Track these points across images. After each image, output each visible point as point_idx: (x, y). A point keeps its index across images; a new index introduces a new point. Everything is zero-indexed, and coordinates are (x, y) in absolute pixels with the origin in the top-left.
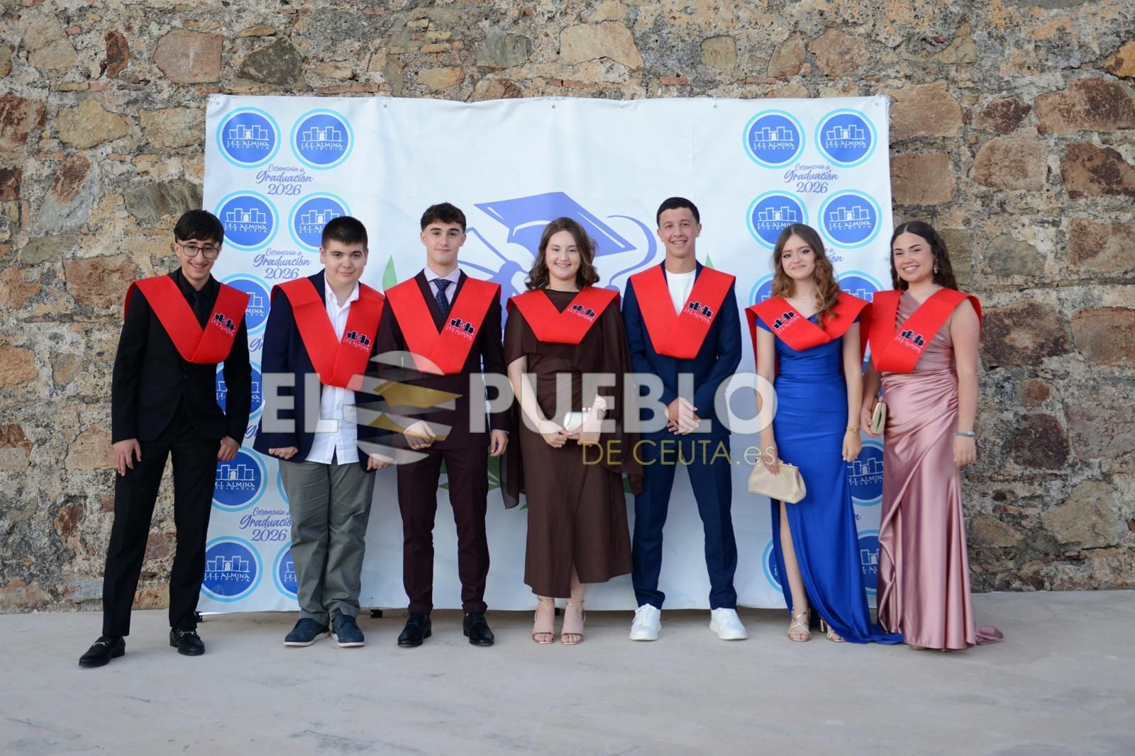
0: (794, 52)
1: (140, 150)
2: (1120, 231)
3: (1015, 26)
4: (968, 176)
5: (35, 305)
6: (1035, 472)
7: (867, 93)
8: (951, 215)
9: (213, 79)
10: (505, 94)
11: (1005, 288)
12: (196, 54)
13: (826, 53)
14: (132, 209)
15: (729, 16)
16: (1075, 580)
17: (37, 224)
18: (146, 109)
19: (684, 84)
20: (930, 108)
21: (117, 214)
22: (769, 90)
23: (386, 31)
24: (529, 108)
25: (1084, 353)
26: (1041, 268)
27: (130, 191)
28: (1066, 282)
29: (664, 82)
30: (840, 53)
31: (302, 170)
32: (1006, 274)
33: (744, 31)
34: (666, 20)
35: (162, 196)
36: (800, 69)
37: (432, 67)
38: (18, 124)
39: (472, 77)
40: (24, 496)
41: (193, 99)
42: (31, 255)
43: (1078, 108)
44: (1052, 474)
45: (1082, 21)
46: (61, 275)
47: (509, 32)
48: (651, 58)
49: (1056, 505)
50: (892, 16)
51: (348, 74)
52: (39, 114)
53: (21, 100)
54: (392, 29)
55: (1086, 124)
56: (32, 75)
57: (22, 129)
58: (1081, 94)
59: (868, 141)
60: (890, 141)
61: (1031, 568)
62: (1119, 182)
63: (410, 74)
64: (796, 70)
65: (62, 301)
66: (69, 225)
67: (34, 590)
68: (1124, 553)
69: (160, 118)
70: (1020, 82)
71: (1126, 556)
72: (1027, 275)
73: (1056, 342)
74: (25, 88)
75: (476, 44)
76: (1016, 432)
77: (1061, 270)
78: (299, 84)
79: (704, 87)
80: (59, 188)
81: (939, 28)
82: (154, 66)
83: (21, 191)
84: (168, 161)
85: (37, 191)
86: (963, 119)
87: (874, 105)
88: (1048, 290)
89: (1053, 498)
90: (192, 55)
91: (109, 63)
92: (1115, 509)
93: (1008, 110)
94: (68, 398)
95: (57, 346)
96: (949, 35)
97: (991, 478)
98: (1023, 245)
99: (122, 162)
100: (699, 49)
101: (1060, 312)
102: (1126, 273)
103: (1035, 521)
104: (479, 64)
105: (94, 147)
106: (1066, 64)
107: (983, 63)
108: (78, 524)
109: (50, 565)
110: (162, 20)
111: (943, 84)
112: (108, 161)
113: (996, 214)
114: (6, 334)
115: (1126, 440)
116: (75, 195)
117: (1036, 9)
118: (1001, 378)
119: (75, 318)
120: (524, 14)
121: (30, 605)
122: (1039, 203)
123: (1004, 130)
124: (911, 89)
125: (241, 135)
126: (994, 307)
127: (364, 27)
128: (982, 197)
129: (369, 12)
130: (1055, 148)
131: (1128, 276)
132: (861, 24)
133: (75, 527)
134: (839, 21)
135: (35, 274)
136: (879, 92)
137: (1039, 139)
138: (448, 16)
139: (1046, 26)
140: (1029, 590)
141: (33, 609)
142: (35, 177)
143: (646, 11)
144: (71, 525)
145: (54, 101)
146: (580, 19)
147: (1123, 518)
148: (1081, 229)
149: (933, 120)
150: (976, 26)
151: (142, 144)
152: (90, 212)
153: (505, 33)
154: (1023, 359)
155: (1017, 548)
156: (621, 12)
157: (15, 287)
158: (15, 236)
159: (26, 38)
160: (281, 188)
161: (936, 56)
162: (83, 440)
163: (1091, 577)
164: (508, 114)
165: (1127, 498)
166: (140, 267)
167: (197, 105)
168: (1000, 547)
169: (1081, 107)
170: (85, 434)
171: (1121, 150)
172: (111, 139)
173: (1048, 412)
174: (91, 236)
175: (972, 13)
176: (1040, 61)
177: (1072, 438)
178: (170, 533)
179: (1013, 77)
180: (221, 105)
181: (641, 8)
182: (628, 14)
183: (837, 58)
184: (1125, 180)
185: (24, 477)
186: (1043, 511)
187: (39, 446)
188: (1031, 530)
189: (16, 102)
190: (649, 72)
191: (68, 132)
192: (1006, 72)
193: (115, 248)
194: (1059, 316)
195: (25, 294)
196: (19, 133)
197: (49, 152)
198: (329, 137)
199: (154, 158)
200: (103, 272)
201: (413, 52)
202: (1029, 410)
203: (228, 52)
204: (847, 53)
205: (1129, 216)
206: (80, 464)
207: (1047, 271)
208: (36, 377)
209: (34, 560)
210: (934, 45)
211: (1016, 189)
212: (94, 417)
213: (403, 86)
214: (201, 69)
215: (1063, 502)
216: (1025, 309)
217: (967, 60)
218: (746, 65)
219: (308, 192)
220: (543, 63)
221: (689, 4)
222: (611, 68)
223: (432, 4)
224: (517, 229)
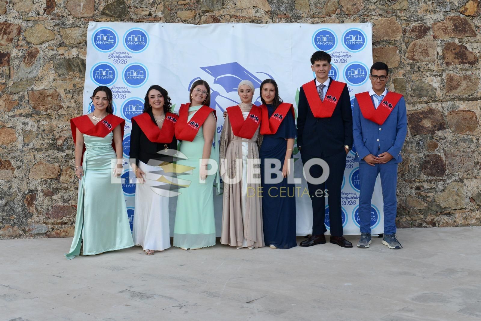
0: (333, 5)
1: (60, 45)
2: (467, 79)
4: (405, 56)
5: (16, 110)
6: (432, 178)
7: (363, 22)
8: (398, 72)
9: (91, 15)
10: (213, 21)
11: (420, 102)
12: (83, 5)
13: (346, 5)
14: (57, 70)
16: (448, 223)
17: (17, 76)
18: (62, 28)
19: (288, 18)
20: (389, 28)
21: (50, 72)
22: (323, 20)
24: (222, 27)
25: (452, 129)
26: (435, 94)
27: (56, 62)
28: (445, 100)
29: (279, 17)
30: (352, 5)
31: (128, 53)
32: (420, 96)
35: (69, 64)
36: (336, 12)
37: (182, 10)
38: (9, 34)
39: (199, 14)
40: (11, 190)
41: (83, 23)
42: (14, 89)
43: (449, 28)
44: (439, 179)
46: (27, 97)
48: (274, 7)
49: (441, 192)
51: (147, 13)
52: (18, 30)
53: (10, 24)
55: (453, 35)
56: (15, 13)
57: (10, 36)
58: (451, 22)
59: (364, 41)
60: (373, 42)
61: (431, 218)
62: (466, 59)
63: (174, 13)
64: (334, 12)
65: (27, 108)
66: (30, 76)
67: (16, 230)
68: (468, 212)
69: (69, 32)
70: (426, 17)
71: (469, 213)
72: (429, 97)
74: (12, 19)
75: (201, 1)
76: (425, 162)
77: (443, 95)
78: (127, 17)
79: (296, 19)
80: (26, 61)
82: (66, 10)
83: (10, 62)
84: (72, 50)
85: (17, 62)
86: (403, 33)
87: (366, 26)
88: (437, 103)
89: (439, 189)
90: (82, 5)
91: (47, 9)
92: (465, 193)
93: (421, 29)
94: (30, 149)
95: (25, 127)
97: (414, 181)
98: (427, 84)
99: (53, 50)
100: (294, 3)
101: (443, 112)
102: (469, 96)
103: (432, 198)
104: (202, 9)
105: (41, 44)
106: (445, 10)
107: (411, 9)
108: (34, 202)
109: (22, 219)
111: (394, 18)
112: (47, 49)
113: (416, 72)
114: (4, 122)
115: (469, 165)
116: (33, 64)
118: (418, 140)
119: (33, 115)
121: (14, 236)
122: (434, 67)
123: (419, 37)
124: (382, 20)
125: (102, 39)
126: (416, 110)
128: (410, 65)
130: (440, 45)
131: (470, 97)
133: (33, 203)
135: (16, 97)
136: (368, 21)
137: (434, 41)
140: (430, 227)
141: (15, 237)
142: (16, 56)
144: (31, 202)
145: (24, 24)
147: (468, 197)
148: (451, 78)
149: (390, 33)
151: (61, 42)
152: (39, 71)
154: (427, 132)
155: (425, 210)
157: (7, 103)
158: (7, 81)
161: (391, 6)
162: (36, 167)
163: (455, 221)
164: (214, 30)
165: (469, 188)
166: (60, 94)
167: (84, 26)
168: (418, 209)
169: (451, 28)
170: (37, 164)
171: (467, 45)
172: (48, 40)
173: (437, 154)
174: (39, 81)
176: (434, 9)
177: (447, 164)
178: (73, 205)
179: (423, 15)
180: (93, 26)
183: (351, 7)
184: (469, 58)
185: (11, 182)
186: (436, 194)
187: (18, 169)
188: (430, 202)
189: (8, 25)
190: (273, 13)
191: (30, 37)
192: (420, 13)
193: (49, 86)
194: (442, 114)
195: (11, 106)
196: (9, 38)
197: (22, 46)
198: (139, 40)
199: (66, 48)
200: (45, 96)
201: (175, 4)
202: (430, 153)
203: (97, 4)
204: (355, 5)
205: (470, 72)
206: (35, 177)
207: (437, 95)
208: (16, 140)
209: (15, 217)
210: (390, 2)
211: (424, 62)
212: (40, 157)
213: (170, 18)
214: (86, 11)
215: (444, 190)
216: (428, 111)
217: (404, 8)
218: (313, 10)
219: (130, 62)
220: (229, 9)
222: (257, 11)
224: (218, 77)
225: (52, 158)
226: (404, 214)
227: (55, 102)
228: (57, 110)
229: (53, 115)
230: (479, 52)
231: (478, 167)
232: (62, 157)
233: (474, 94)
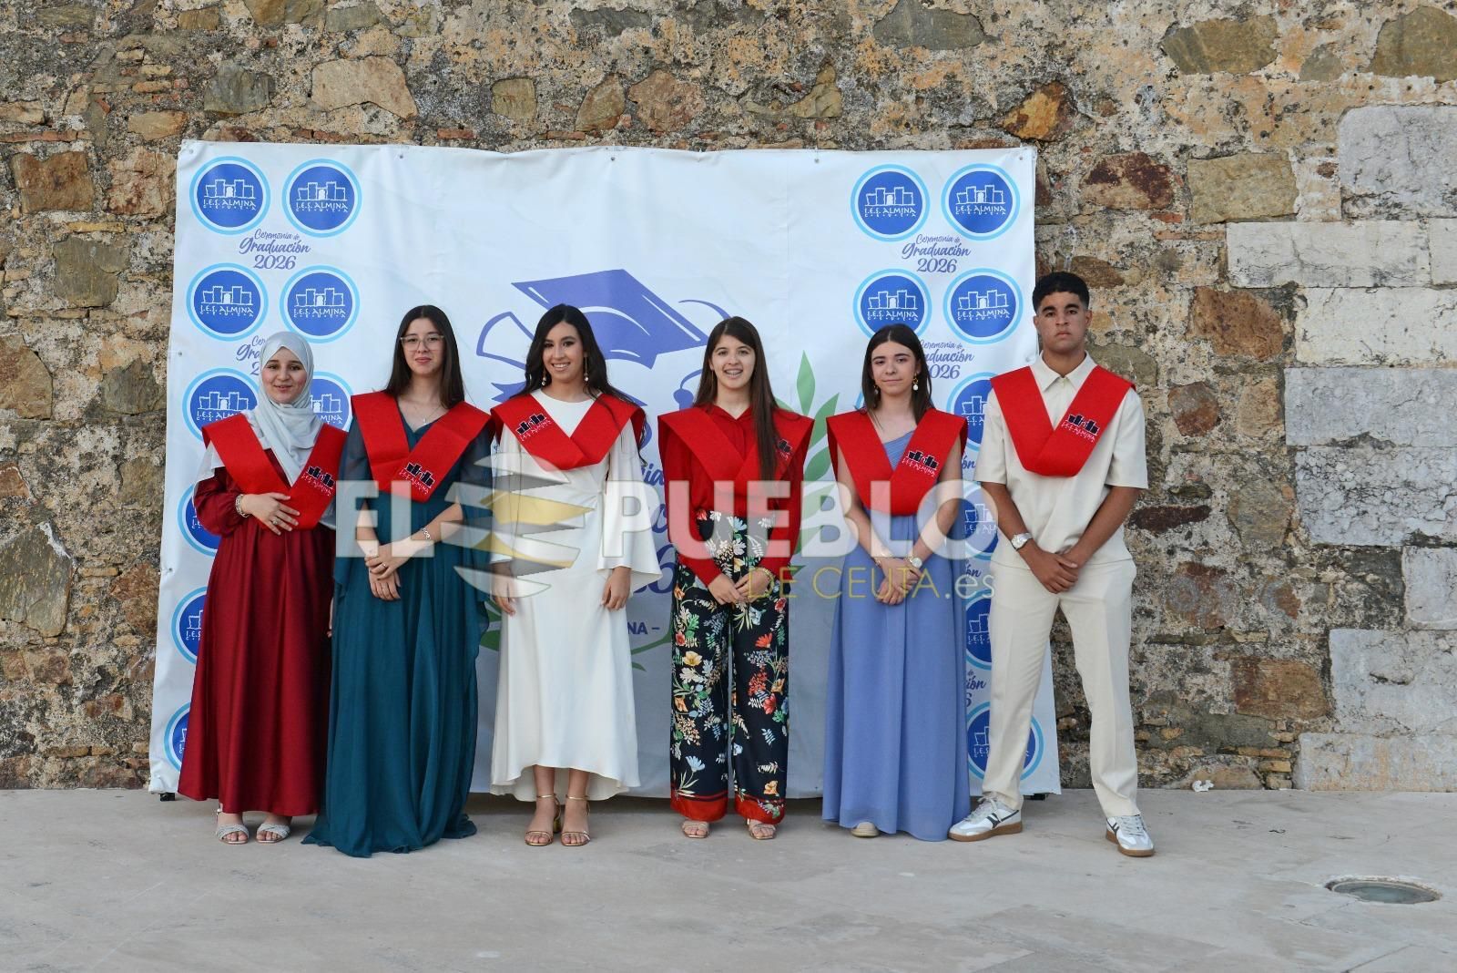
0: (610, 100)
3: (892, 72)
13: (651, 101)
15: (530, 52)
19: (468, 137)
23: (90, 63)
29: (442, 135)
30: (669, 102)
33: (547, 72)
34: (448, 56)
36: (617, 122)
37: (146, 111)
39: (197, 124)
45: (977, 66)
47: (246, 68)
48: (428, 103)
50: (737, 56)
51: (38, 117)
54: (98, 62)
59: (1008, 205)
63: (118, 120)
64: (612, 122)
70: (896, 143)
75: (204, 82)
79: (494, 141)
81: (795, 73)
96: (808, 82)
100: (489, 94)
104: (207, 108)
106: (955, 121)
107: (849, 118)
111: (798, 144)
117: (919, 50)
120: (268, 45)
127: (61, 58)
129: (67, 39)
132: (697, 66)
134: (668, 61)
138: (168, 45)
139: (930, 72)
143: (423, 44)
146: (339, 53)
150: (842, 71)
153: (241, 69)
156: (391, 45)
160: (270, 261)
161: (790, 109)
175: (838, 54)
176: (922, 116)
179: (886, 136)
181: (416, 40)
182: (399, 47)
183: (664, 108)
190: (423, 122)
192: (879, 130)
201: (122, 91)
204: (677, 102)
210: (788, 94)
213: (109, 133)
217: (829, 114)
218: (547, 115)
220: (290, 106)
221: (479, 35)
222: (375, 116)
223: (148, 29)
230: (1057, 253)
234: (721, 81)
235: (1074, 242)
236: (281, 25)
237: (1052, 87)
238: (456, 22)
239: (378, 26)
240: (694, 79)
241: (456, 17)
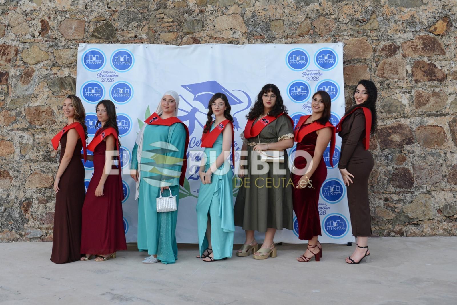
0: (307, 26)
1: (54, 65)
2: (435, 96)
3: (394, 15)
4: (375, 74)
5: (14, 125)
6: (400, 190)
7: (335, 42)
9: (82, 37)
10: (193, 42)
11: (389, 118)
12: (75, 28)
13: (319, 25)
14: (50, 88)
15: (281, 12)
16: (416, 232)
17: (15, 94)
18: (56, 49)
19: (263, 39)
20: (360, 48)
21: (45, 90)
22: (297, 40)
23: (148, 18)
24: (202, 48)
25: (421, 143)
26: (403, 110)
27: (50, 81)
28: (413, 116)
29: (256, 38)
30: (325, 26)
31: (114, 72)
32: (390, 112)
33: (287, 18)
34: (256, 13)
35: (62, 83)
36: (309, 32)
37: (165, 32)
38: (7, 55)
39: (181, 36)
40: (9, 198)
41: (74, 45)
42: (12, 105)
43: (419, 47)
44: (407, 191)
45: (421, 12)
46: (23, 113)
47: (195, 19)
48: (251, 28)
49: (409, 203)
50: (345, 11)
51: (133, 35)
52: (15, 51)
53: (9, 46)
54: (150, 18)
55: (422, 53)
56: (13, 36)
57: (9, 57)
58: (420, 41)
59: (335, 60)
60: (344, 60)
61: (399, 228)
62: (435, 76)
63: (157, 35)
64: (307, 33)
65: (24, 123)
66: (27, 94)
67: (13, 234)
68: (436, 222)
69: (61, 53)
70: (396, 37)
71: (436, 223)
72: (398, 113)
73: (409, 139)
74: (10, 41)
75: (183, 23)
76: (393, 174)
77: (411, 111)
78: (114, 39)
79: (272, 39)
80: (23, 80)
81: (364, 16)
82: (59, 33)
83: (8, 81)
84: (64, 69)
85: (14, 81)
86: (373, 51)
87: (337, 46)
88: (406, 119)
89: (407, 201)
90: (73, 28)
91: (42, 31)
92: (432, 205)
93: (391, 48)
94: (26, 160)
95: (22, 141)
96: (368, 19)
97: (383, 193)
98: (396, 101)
99: (47, 70)
100: (269, 25)
101: (411, 127)
102: (437, 112)
103: (400, 209)
104: (184, 31)
105: (36, 64)
106: (414, 29)
107: (381, 29)
108: (30, 209)
109: (19, 224)
110: (62, 15)
111: (365, 38)
112: (41, 69)
113: (386, 89)
114: (3, 136)
115: (437, 178)
116: (29, 83)
117: (403, 8)
118: (387, 153)
119: (29, 130)
120: (201, 12)
121: (11, 239)
122: (403, 84)
123: (389, 56)
124: (353, 40)
125: (91, 59)
126: (385, 125)
127: (139, 17)
128: (380, 82)
129: (141, 11)
130: (409, 63)
131: (438, 113)
132: (333, 15)
133: (29, 210)
134: (324, 13)
135: (14, 113)
136: (340, 41)
137: (403, 59)
138: (172, 12)
139: (406, 15)
140: (398, 237)
141: (13, 241)
142: (14, 76)
143: (249, 10)
144: (27, 209)
145: (21, 46)
146: (223, 13)
147: (435, 209)
148: (420, 95)
149: (361, 52)
150: (378, 15)
151: (54, 62)
152: (35, 89)
153: (194, 19)
154: (396, 146)
155: (393, 220)
156: (239, 10)
157: (6, 118)
158: (6, 98)
159: (11, 22)
161: (363, 27)
162: (32, 176)
163: (422, 231)
164: (194, 50)
165: (437, 200)
166: (54, 110)
167: (75, 47)
168: (386, 220)
169: (420, 46)
170: (33, 174)
171: (436, 63)
172: (43, 61)
173: (406, 167)
174: (35, 98)
175: (377, 10)
176: (404, 28)
177: (415, 177)
179: (393, 35)
180: (83, 47)
181: (247, 9)
182: (241, 11)
183: (323, 28)
184: (437, 76)
185: (9, 191)
186: (404, 205)
187: (15, 178)
188: (399, 213)
189: (6, 47)
190: (249, 33)
191: (26, 58)
192: (390, 33)
193: (44, 103)
195: (10, 120)
196: (8, 59)
197: (19, 66)
198: (125, 60)
199: (59, 68)
200: (40, 112)
201: (158, 27)
202: (398, 166)
203: (87, 27)
204: (327, 26)
205: (439, 89)
206: (31, 186)
207: (406, 112)
208: (14, 152)
209: (13, 222)
210: (362, 23)
211: (394, 79)
212: (36, 167)
213: (154, 40)
214: (77, 34)
215: (411, 202)
216: (397, 126)
217: (375, 28)
218: (287, 31)
219: (117, 81)
220: (209, 30)
221: (266, 7)
222: (235, 32)
223: (165, 8)
224: (197, 95)
225: (46, 169)
226: (373, 223)
227: (49, 118)
228: (51, 125)
229: (47, 129)
230: (448, 70)
231: (446, 179)
232: (55, 168)
233: (442, 110)
234: (341, 19)
235: (453, 66)
236: (205, 5)
237: (445, 18)
238: (259, 3)
239: (235, 5)
240: (332, 19)
241: (259, 1)
